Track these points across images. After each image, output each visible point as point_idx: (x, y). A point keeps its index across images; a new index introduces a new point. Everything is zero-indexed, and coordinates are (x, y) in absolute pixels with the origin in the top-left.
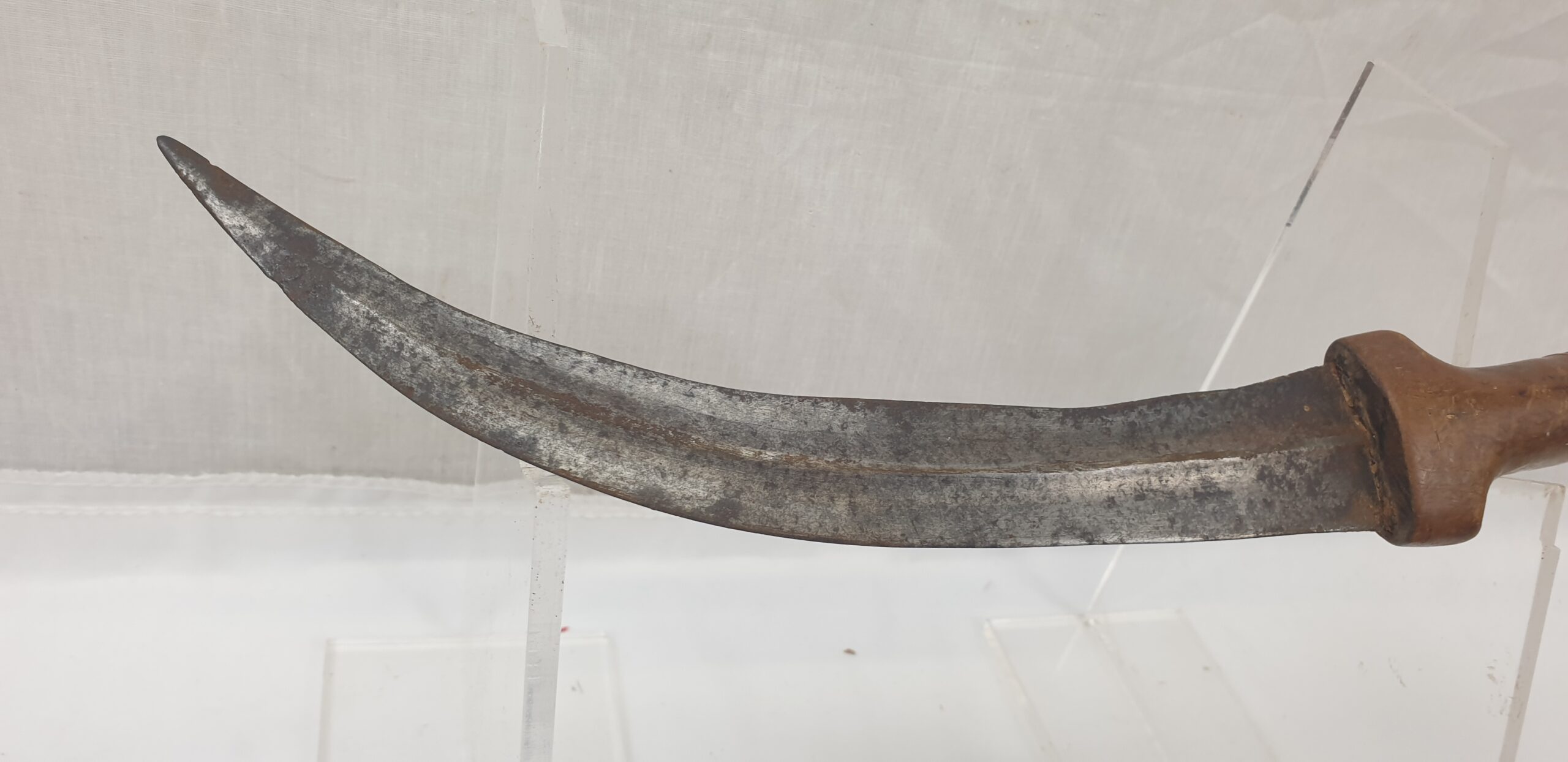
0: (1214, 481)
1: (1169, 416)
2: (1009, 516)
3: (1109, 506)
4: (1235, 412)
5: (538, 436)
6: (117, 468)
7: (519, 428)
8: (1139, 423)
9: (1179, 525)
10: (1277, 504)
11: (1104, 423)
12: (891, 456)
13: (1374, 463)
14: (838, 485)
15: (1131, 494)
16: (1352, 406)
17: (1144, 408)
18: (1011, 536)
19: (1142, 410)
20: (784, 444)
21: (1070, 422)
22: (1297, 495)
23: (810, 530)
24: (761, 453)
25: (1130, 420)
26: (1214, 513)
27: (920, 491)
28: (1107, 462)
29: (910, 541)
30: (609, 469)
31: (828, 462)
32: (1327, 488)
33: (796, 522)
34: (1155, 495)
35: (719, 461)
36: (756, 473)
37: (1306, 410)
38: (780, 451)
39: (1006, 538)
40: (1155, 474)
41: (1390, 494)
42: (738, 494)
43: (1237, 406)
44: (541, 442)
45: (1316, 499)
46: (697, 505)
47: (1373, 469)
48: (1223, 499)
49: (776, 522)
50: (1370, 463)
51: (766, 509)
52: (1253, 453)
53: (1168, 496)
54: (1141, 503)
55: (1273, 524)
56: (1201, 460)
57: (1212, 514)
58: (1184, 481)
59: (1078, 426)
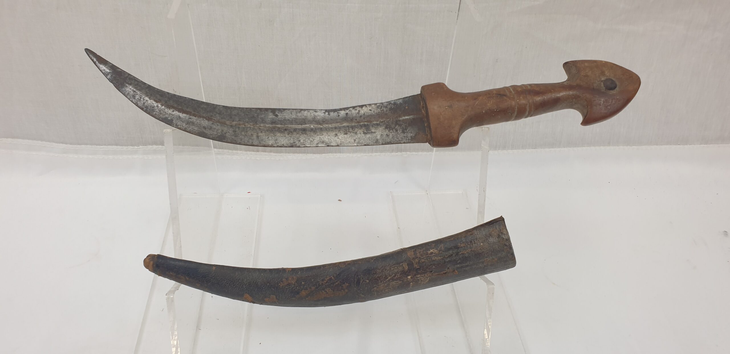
0: (370, 129)
1: (359, 111)
2: (304, 139)
3: (335, 136)
5: (173, 119)
6: (117, 145)
7: (169, 117)
8: (349, 113)
9: (357, 141)
10: (391, 135)
11: (338, 113)
12: (270, 123)
14: (254, 131)
15: (343, 133)
16: (422, 106)
17: (352, 109)
18: (304, 144)
20: (239, 120)
21: (327, 113)
22: (398, 133)
23: (245, 143)
24: (232, 123)
25: (346, 112)
27: (278, 133)
29: (274, 145)
30: (191, 127)
31: (251, 125)
32: (409, 131)
33: (241, 141)
34: (351, 133)
35: (220, 125)
36: (230, 128)
37: (406, 108)
38: (238, 122)
39: (302, 145)
40: (351, 127)
41: (429, 132)
42: (225, 133)
43: (383, 108)
44: (174, 121)
45: (405, 134)
46: (214, 136)
47: (426, 125)
48: (373, 134)
49: (235, 141)
50: (425, 123)
51: (233, 137)
52: (383, 121)
54: (346, 136)
55: (389, 141)
56: (366, 123)
57: (368, 138)
58: (360, 129)
59: (329, 114)
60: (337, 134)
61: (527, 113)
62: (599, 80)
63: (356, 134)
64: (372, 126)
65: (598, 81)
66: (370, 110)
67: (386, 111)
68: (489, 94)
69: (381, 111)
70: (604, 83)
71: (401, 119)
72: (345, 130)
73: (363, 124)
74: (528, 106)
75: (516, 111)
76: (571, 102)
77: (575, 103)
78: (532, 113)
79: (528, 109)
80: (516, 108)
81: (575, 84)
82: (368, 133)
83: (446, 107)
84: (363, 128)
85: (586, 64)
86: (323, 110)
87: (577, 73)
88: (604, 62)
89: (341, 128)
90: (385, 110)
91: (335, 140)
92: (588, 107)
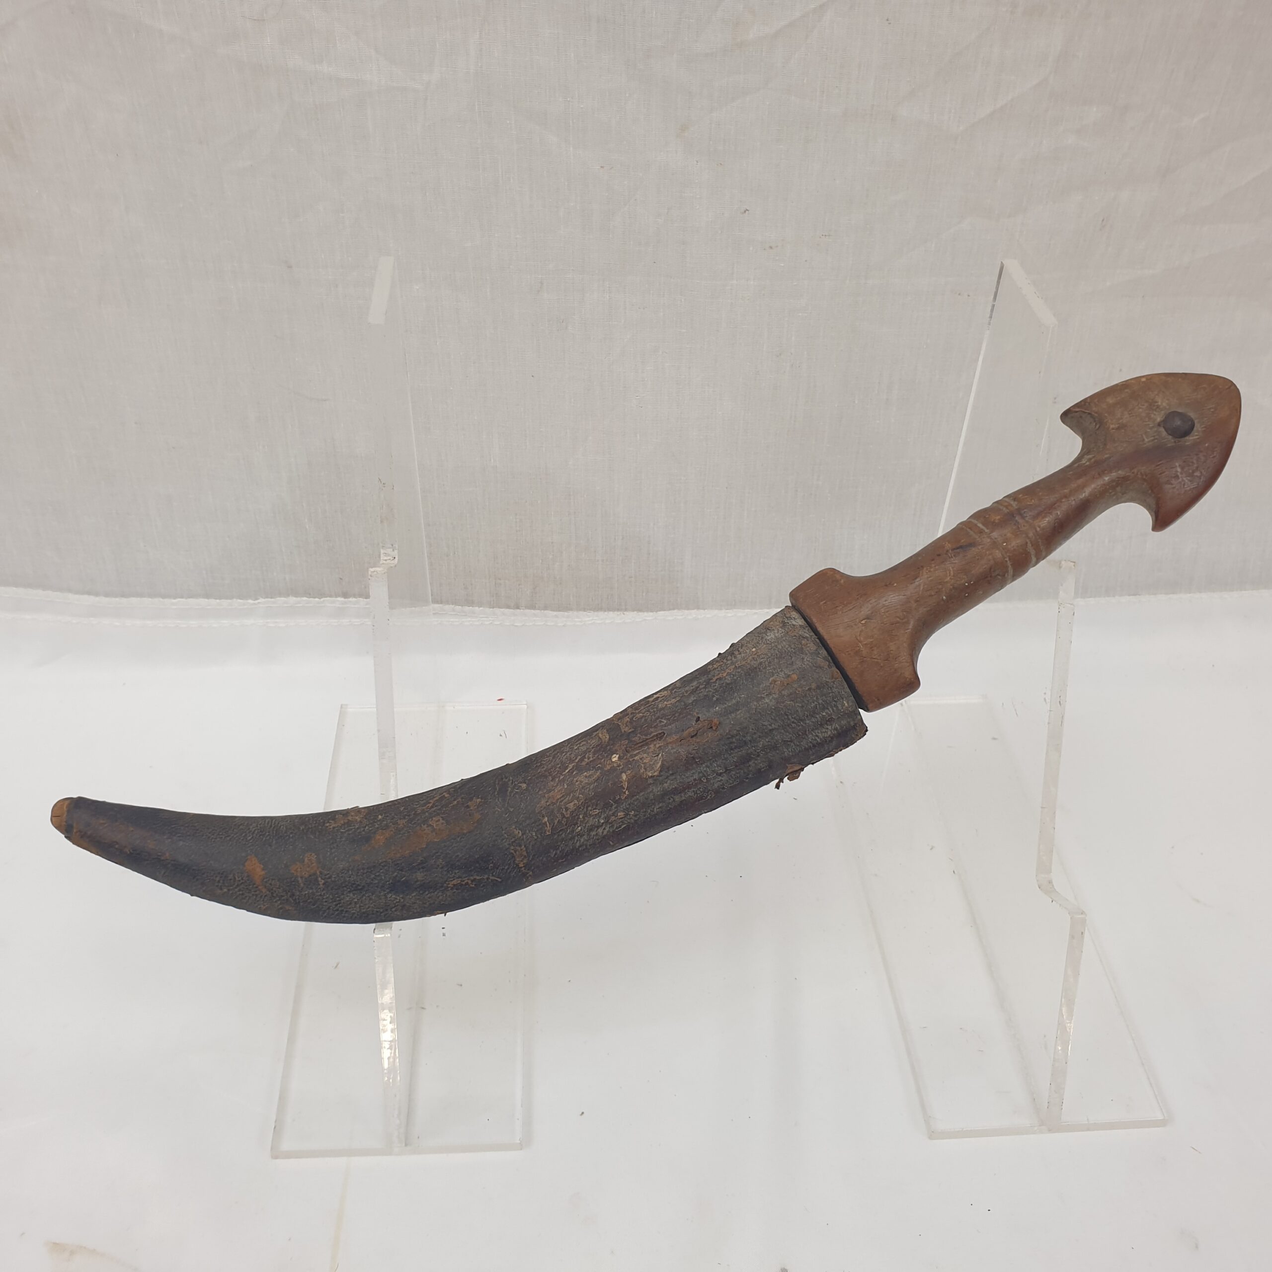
61: (1034, 559)
62: (1151, 426)
65: (1151, 428)
68: (939, 555)
70: (1164, 427)
74: (1030, 545)
75: (1010, 566)
76: (1114, 495)
77: (1124, 492)
78: (1044, 554)
80: (1006, 561)
83: (863, 622)
85: (1110, 399)
87: (1099, 427)
88: (1144, 380)
92: (1152, 491)
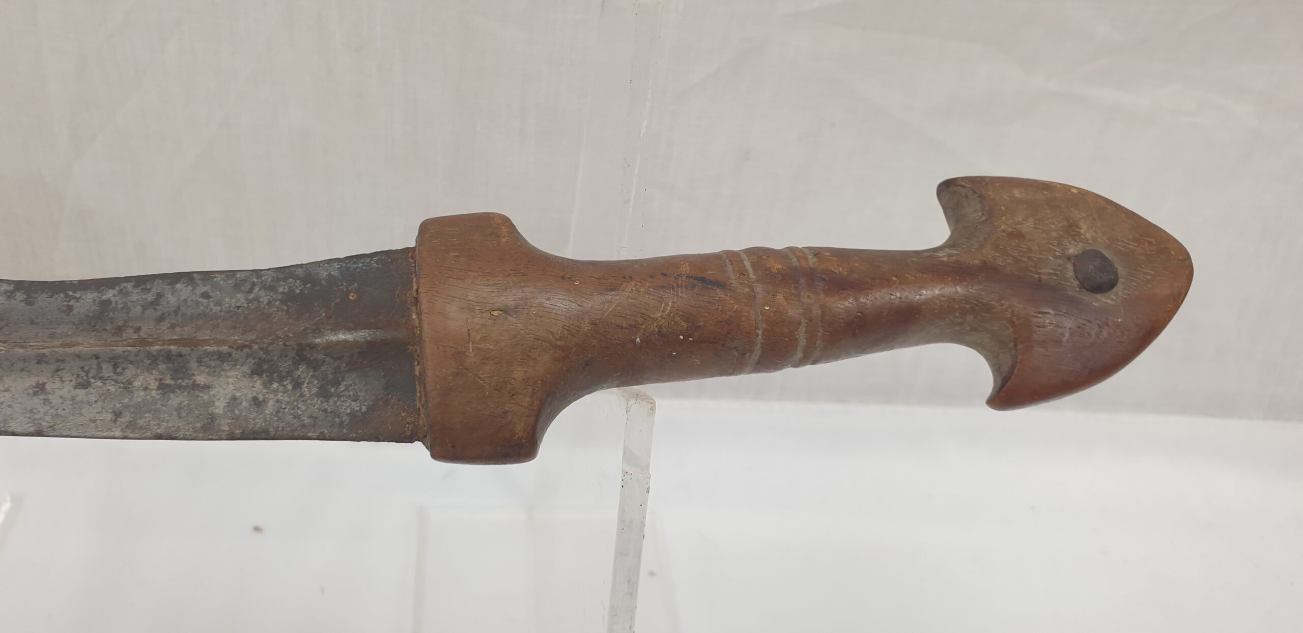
0: (190, 372)
1: (160, 296)
3: (35, 393)
4: (251, 296)
8: (116, 302)
9: (127, 417)
10: (271, 403)
11: (67, 299)
13: (419, 364)
15: (71, 381)
16: (416, 296)
17: (129, 286)
19: (125, 287)
21: (23, 296)
22: (302, 396)
25: (104, 298)
26: (179, 409)
28: (43, 343)
32: (347, 389)
34: (105, 384)
37: (351, 298)
40: (108, 360)
41: (423, 400)
43: (256, 289)
45: (327, 401)
47: (417, 371)
48: (197, 393)
50: (416, 363)
52: (248, 343)
53: (122, 385)
54: (81, 392)
55: (258, 425)
56: (172, 348)
57: (176, 410)
58: (149, 369)
59: (29, 302)
60: (44, 384)
61: (799, 354)
62: (1058, 254)
63: (125, 388)
64: (199, 361)
65: (1056, 257)
66: (206, 295)
67: (269, 303)
68: (665, 275)
69: (249, 301)
70: (1074, 265)
71: (318, 340)
72: (82, 368)
73: (160, 351)
74: (804, 330)
75: (759, 345)
76: (958, 324)
77: (974, 329)
78: (817, 354)
79: (802, 341)
80: (757, 335)
81: (976, 262)
82: (180, 387)
83: (496, 313)
84: (162, 367)
85: (1017, 193)
86: (8, 282)
87: (985, 220)
88: (1075, 191)
89: (63, 361)
90: (265, 300)
91: (31, 411)
92: (1015, 345)
